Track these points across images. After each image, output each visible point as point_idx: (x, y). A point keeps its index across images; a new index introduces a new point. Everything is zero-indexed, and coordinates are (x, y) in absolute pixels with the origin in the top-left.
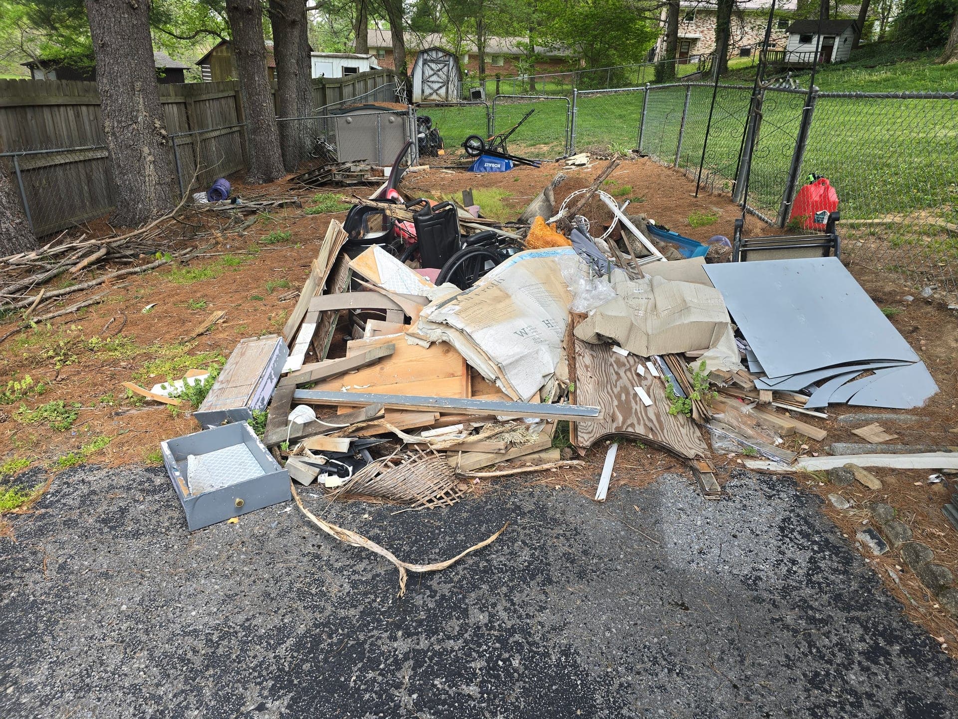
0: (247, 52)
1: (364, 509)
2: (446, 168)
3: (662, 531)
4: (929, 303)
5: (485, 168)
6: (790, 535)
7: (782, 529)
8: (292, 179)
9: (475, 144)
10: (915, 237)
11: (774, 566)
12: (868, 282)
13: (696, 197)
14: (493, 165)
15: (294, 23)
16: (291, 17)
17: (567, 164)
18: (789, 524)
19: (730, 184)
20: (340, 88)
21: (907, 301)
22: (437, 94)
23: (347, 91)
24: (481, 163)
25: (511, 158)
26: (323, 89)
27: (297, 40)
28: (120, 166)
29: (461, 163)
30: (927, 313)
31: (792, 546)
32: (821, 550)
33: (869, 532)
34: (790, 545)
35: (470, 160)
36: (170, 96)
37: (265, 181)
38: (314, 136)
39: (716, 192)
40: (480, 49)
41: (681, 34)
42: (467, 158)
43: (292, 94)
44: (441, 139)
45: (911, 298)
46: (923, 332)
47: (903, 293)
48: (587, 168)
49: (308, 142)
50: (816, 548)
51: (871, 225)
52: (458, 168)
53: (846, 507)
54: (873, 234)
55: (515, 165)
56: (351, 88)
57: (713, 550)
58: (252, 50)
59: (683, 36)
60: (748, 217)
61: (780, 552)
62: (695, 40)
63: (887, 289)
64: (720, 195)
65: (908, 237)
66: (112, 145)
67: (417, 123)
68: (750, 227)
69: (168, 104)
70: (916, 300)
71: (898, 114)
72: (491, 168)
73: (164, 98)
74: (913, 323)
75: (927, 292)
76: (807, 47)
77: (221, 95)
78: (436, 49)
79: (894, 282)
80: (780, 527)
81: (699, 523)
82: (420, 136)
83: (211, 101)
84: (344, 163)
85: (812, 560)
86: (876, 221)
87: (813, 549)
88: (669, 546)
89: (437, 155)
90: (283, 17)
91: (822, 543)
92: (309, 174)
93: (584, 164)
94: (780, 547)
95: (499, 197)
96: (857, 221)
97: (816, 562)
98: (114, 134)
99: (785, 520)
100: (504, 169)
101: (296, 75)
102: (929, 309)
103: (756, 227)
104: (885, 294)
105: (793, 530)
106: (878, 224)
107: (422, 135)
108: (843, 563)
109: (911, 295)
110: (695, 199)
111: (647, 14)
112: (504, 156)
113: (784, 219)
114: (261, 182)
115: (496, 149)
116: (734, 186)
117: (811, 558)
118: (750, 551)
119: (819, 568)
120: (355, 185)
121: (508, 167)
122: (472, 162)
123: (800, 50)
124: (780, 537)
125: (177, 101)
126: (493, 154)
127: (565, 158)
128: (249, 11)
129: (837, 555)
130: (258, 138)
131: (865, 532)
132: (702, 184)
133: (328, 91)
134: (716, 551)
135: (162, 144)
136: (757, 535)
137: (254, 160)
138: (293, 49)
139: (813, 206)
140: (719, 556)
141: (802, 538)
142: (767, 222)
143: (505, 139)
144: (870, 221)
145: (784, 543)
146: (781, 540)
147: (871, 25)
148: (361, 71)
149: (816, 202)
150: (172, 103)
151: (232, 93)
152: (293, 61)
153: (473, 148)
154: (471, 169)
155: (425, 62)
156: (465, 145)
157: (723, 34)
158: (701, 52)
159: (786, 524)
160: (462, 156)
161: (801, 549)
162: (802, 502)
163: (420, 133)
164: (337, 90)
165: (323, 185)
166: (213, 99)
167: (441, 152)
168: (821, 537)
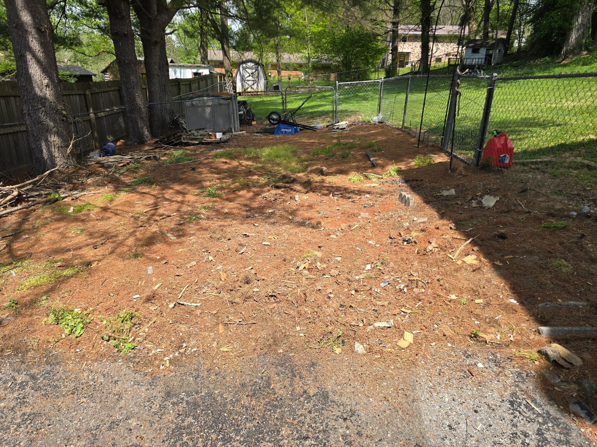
0: (125, 61)
1: (182, 399)
2: (257, 133)
3: (418, 409)
4: (588, 217)
5: (282, 132)
6: (519, 409)
7: (512, 403)
8: (157, 142)
9: (275, 117)
10: (566, 170)
11: (510, 439)
12: (543, 202)
13: (418, 147)
14: (287, 130)
15: (156, 43)
16: (154, 39)
17: (334, 129)
18: (516, 398)
19: (440, 139)
20: (190, 85)
21: (573, 215)
22: (252, 88)
23: (194, 86)
24: (279, 129)
25: (298, 125)
26: (179, 85)
27: (159, 54)
28: (34, 135)
29: (266, 129)
30: (589, 224)
31: (522, 419)
32: (545, 423)
33: (579, 403)
34: (520, 418)
35: (272, 127)
36: (74, 90)
37: (139, 143)
38: (172, 113)
39: (431, 144)
40: (278, 60)
41: (400, 50)
42: (270, 126)
43: (156, 88)
44: (253, 115)
45: (575, 213)
46: (589, 238)
47: (569, 210)
48: (346, 131)
49: (168, 118)
50: (541, 420)
51: (536, 163)
52: (264, 132)
53: (557, 381)
54: (538, 169)
55: (301, 130)
56: (197, 84)
57: (460, 425)
58: (128, 60)
59: (401, 51)
60: (455, 160)
61: (513, 425)
62: (408, 54)
63: (558, 207)
64: (433, 146)
65: (562, 170)
66: (28, 122)
67: (237, 105)
68: (456, 166)
69: (73, 95)
70: (579, 215)
71: (537, 93)
72: (286, 132)
73: (70, 91)
74: (580, 231)
75: (586, 209)
76: (476, 56)
77: (109, 89)
78: (251, 61)
79: (561, 202)
80: (510, 401)
81: (447, 400)
82: (240, 113)
83: (103, 94)
84: (190, 131)
85: (539, 432)
86: (539, 160)
87: (538, 421)
88: (425, 423)
89: (251, 125)
90: (149, 39)
91: (544, 415)
92: (168, 138)
93: (345, 128)
94: (512, 421)
95: (291, 150)
96: (525, 161)
97: (543, 434)
98: (29, 114)
99: (514, 394)
100: (293, 132)
101: (158, 76)
102: (589, 221)
103: (460, 166)
104: (556, 210)
105: (520, 404)
106: (541, 162)
107: (242, 112)
108: (564, 434)
109: (575, 211)
110: (417, 149)
111: (379, 38)
112: (293, 125)
113: (478, 161)
114: (136, 144)
115: (288, 120)
116: (442, 140)
117: (539, 430)
118: (490, 426)
119: (546, 439)
120: (197, 144)
121: (296, 131)
122: (273, 128)
123: (472, 57)
124: (512, 411)
125: (79, 93)
126: (286, 123)
127: (332, 124)
128: (125, 35)
129: (558, 426)
130: (133, 116)
131: (575, 403)
132: (421, 139)
133: (181, 87)
134: (463, 426)
135: (63, 120)
136: (493, 410)
137: (131, 130)
138: (156, 59)
139: (498, 151)
140: (466, 431)
141: (529, 411)
142: (466, 163)
143: (294, 113)
144: (535, 160)
145: (515, 417)
146: (512, 414)
147: (513, 43)
148: (204, 74)
149: (500, 148)
150: (75, 95)
151: (117, 88)
152: (156, 67)
153: (274, 120)
154: (273, 133)
155: (244, 69)
156: (269, 118)
157: (425, 49)
158: (412, 60)
159: (514, 399)
160: (267, 125)
161: (529, 422)
162: (523, 377)
163: (240, 111)
164: (187, 86)
165: (176, 145)
166: (104, 92)
167: (254, 123)
168: (543, 409)
